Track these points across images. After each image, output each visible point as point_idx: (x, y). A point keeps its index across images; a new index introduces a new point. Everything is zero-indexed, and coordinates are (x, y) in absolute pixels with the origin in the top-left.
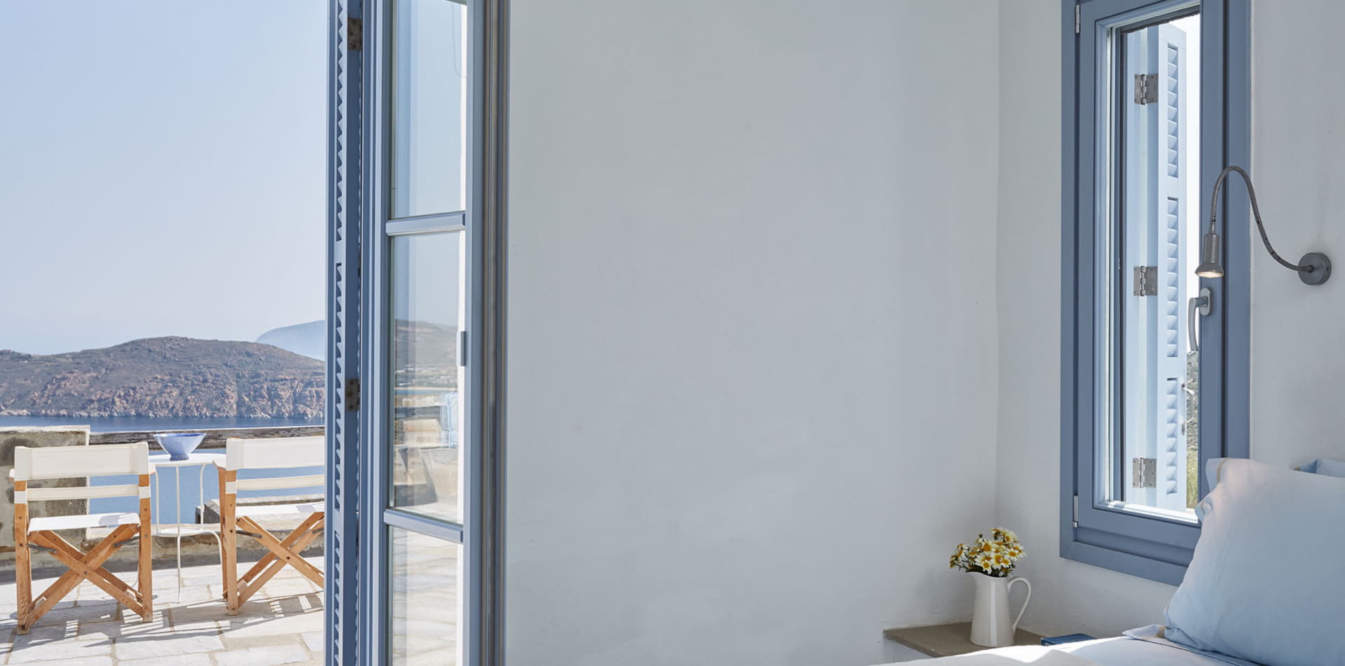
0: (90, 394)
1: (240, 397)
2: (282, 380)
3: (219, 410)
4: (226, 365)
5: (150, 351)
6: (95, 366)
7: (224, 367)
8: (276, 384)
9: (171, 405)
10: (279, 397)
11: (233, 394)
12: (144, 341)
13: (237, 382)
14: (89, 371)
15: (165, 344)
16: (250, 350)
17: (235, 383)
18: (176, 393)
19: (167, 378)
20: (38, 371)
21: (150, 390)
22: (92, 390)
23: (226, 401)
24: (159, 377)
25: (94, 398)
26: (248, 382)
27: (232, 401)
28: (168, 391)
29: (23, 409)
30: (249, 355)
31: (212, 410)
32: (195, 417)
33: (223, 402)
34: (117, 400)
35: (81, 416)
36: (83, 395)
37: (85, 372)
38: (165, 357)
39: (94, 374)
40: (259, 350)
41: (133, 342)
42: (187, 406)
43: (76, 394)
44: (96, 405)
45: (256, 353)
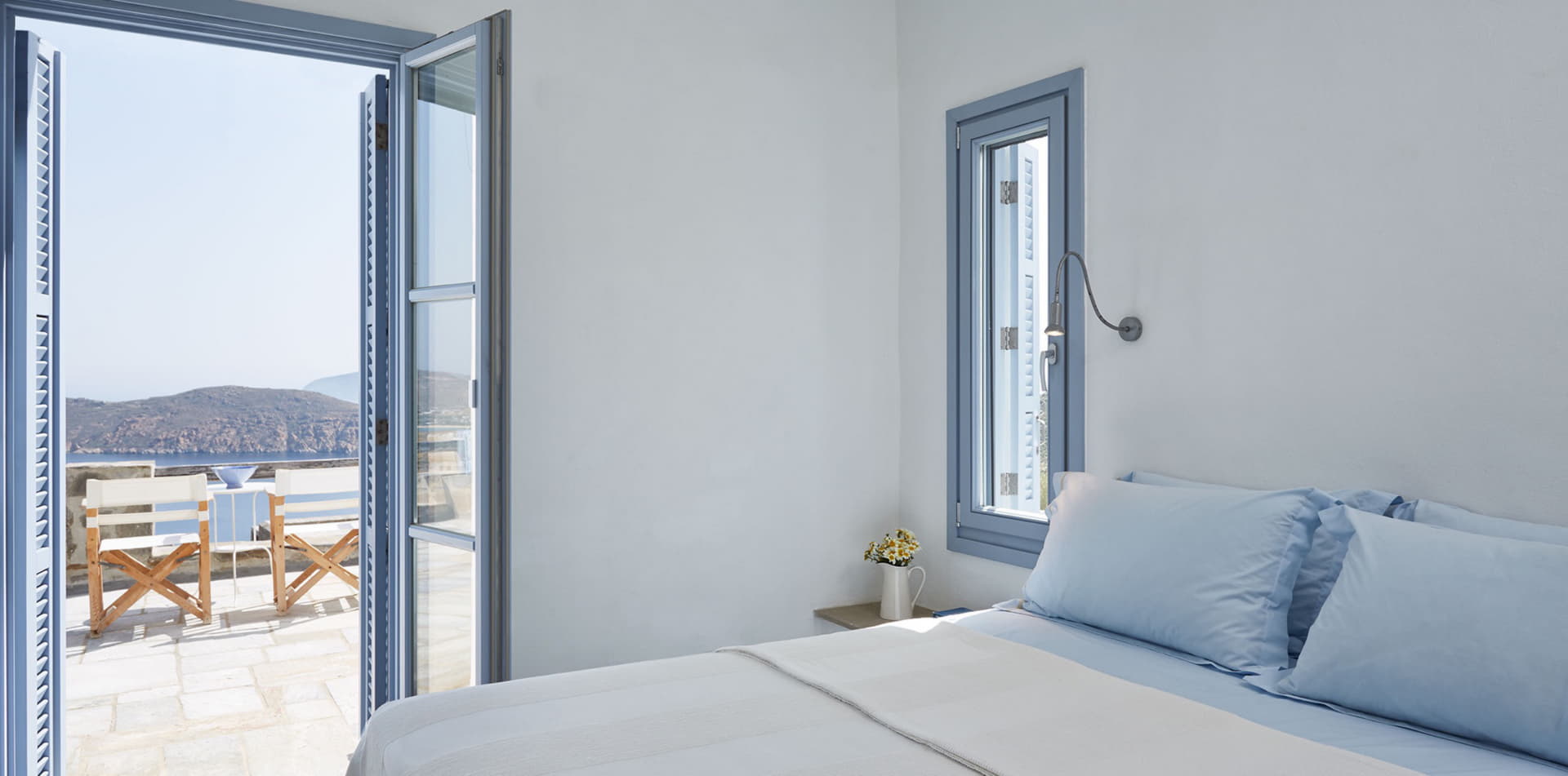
0: (156, 434)
1: (290, 435)
2: (326, 421)
3: (271, 446)
4: (278, 409)
5: (210, 398)
6: (161, 411)
7: (276, 411)
8: (321, 424)
9: (229, 443)
10: (323, 434)
11: (283, 433)
12: (205, 389)
13: (287, 423)
14: (156, 415)
15: (223, 391)
16: (298, 396)
18: (233, 432)
19: (225, 420)
20: (110, 415)
21: (210, 430)
22: (159, 431)
23: (278, 439)
24: (218, 419)
25: (160, 437)
27: (283, 439)
28: (227, 431)
29: (96, 447)
30: (297, 400)
31: (266, 446)
32: (251, 452)
33: (275, 439)
34: (181, 439)
35: (149, 453)
36: (150, 435)
37: (152, 416)
38: (223, 403)
39: (161, 418)
40: (306, 396)
41: (195, 391)
42: (244, 443)
43: (144, 435)
44: (162, 443)
45: (304, 398)
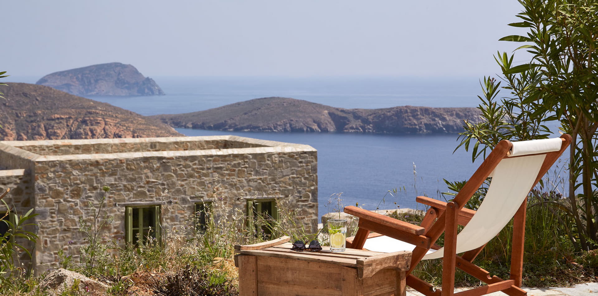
17: (14, 123)
26: (27, 121)
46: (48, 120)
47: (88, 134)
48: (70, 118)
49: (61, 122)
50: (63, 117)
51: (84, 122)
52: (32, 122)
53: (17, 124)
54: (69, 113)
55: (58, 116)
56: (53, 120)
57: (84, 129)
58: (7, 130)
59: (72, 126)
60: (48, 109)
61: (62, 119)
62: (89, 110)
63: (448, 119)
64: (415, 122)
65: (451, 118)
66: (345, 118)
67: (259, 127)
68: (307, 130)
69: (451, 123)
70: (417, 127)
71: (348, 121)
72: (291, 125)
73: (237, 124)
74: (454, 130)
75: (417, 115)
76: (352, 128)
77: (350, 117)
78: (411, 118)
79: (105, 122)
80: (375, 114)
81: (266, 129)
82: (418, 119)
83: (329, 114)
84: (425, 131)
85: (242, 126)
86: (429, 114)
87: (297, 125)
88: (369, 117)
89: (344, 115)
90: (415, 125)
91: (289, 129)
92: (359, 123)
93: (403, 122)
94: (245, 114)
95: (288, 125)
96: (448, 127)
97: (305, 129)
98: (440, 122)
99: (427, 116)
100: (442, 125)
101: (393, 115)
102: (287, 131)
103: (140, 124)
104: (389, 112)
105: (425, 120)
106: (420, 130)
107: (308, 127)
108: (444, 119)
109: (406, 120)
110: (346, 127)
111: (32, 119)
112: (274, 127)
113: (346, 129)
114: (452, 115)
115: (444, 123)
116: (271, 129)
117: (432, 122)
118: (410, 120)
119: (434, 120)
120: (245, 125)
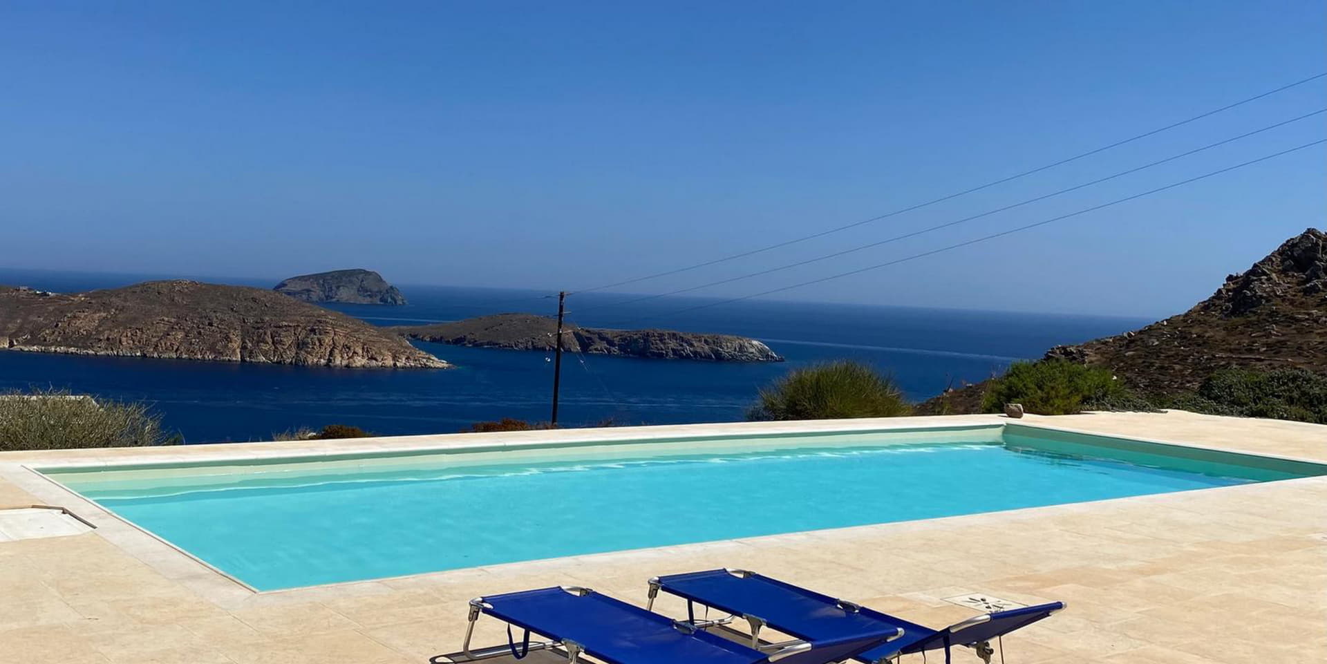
46: (276, 327)
47: (315, 344)
48: (298, 326)
49: (288, 330)
50: (291, 324)
51: (313, 331)
52: (258, 328)
53: (242, 331)
54: (298, 321)
55: (286, 324)
56: (280, 327)
57: (312, 339)
58: (231, 336)
59: (299, 334)
60: (275, 315)
61: (290, 326)
62: (319, 319)
63: (695, 345)
64: (662, 346)
65: (699, 344)
66: (590, 339)
67: (500, 344)
68: (549, 350)
69: (699, 350)
70: (664, 352)
71: (593, 342)
72: (533, 343)
73: (477, 339)
74: (701, 356)
75: (665, 339)
76: (596, 349)
77: (595, 338)
78: (658, 342)
79: (335, 331)
80: (621, 336)
81: (506, 346)
82: (664, 344)
83: (574, 333)
84: (672, 356)
85: (482, 341)
86: (676, 339)
87: (539, 343)
88: (615, 339)
89: (589, 336)
90: (662, 349)
91: (531, 347)
92: (604, 344)
93: (649, 346)
94: (486, 329)
95: (530, 343)
96: (695, 353)
97: (547, 349)
98: (688, 347)
99: (675, 341)
100: (690, 351)
101: (640, 338)
102: (529, 349)
103: (372, 335)
104: (636, 334)
105: (672, 344)
106: (667, 355)
107: (550, 346)
108: (692, 345)
109: (652, 344)
110: (590, 348)
111: (259, 325)
112: (515, 344)
113: (590, 350)
114: (700, 341)
115: (692, 349)
116: (512, 347)
117: (680, 348)
118: (657, 344)
119: (682, 345)
120: (486, 341)
